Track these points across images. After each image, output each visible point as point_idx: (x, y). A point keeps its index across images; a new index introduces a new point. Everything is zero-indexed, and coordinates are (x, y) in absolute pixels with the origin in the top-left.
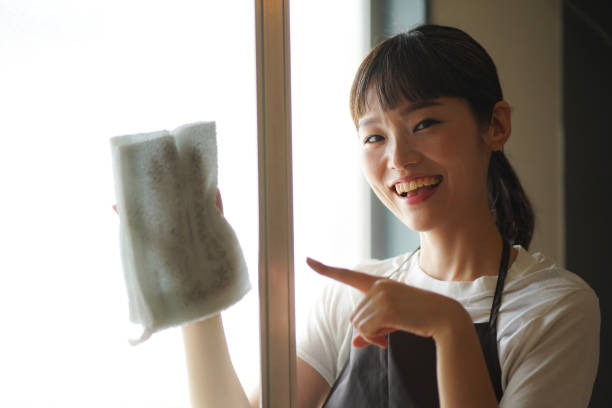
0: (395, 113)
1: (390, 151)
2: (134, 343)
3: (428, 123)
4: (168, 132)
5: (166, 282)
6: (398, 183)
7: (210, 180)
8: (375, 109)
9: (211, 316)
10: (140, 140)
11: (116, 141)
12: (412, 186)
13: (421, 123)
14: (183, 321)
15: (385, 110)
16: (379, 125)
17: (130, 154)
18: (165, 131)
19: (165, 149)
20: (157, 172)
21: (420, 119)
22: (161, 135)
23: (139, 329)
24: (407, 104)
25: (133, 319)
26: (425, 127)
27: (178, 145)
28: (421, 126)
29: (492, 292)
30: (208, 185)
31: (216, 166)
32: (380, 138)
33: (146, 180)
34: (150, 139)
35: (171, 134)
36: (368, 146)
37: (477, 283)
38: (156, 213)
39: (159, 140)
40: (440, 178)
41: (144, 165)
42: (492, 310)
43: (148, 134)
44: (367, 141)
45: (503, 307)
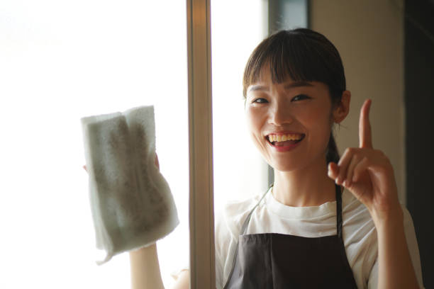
0: (281, 86)
1: (273, 111)
2: (99, 263)
3: (301, 97)
4: (121, 113)
5: (121, 220)
6: (272, 134)
7: (150, 146)
8: (266, 80)
9: (152, 243)
10: (101, 119)
11: (85, 120)
12: (284, 139)
13: (298, 96)
14: (133, 247)
15: (274, 82)
16: (267, 92)
17: (95, 129)
18: (119, 113)
19: (119, 126)
20: (114, 141)
21: (297, 94)
22: (116, 116)
23: (103, 253)
24: (290, 81)
25: (99, 246)
26: (299, 100)
27: (128, 122)
28: (296, 99)
29: (334, 213)
30: (150, 150)
31: (155, 137)
32: (264, 101)
33: (106, 148)
34: (109, 118)
35: (123, 114)
36: (255, 105)
37: (322, 207)
38: (113, 171)
39: (114, 119)
40: (303, 136)
41: (105, 136)
42: (338, 226)
43: (107, 115)
44: (255, 101)
45: (345, 222)
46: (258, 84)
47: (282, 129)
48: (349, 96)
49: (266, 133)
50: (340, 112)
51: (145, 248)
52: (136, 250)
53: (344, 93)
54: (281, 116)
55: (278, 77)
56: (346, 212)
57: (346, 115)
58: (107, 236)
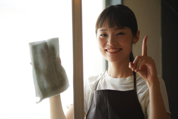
0: (112, 29)
1: (109, 40)
2: (37, 103)
3: (120, 34)
4: (45, 41)
5: (46, 85)
6: (109, 49)
7: (57, 55)
8: (106, 27)
9: (59, 94)
10: (37, 43)
11: (30, 44)
13: (119, 33)
14: (51, 96)
15: (109, 28)
16: (106, 32)
17: (34, 47)
19: (45, 46)
20: (42, 52)
21: (119, 32)
23: (39, 99)
24: (116, 27)
25: (37, 96)
26: (119, 35)
27: (48, 44)
29: (133, 81)
32: (105, 35)
33: (39, 55)
34: (40, 43)
36: (101, 37)
37: (128, 78)
38: (42, 65)
40: (121, 49)
41: (39, 50)
42: (134, 86)
44: (101, 35)
45: (137, 85)
46: (102, 28)
47: (113, 47)
48: (139, 33)
49: (106, 48)
50: (135, 40)
51: (55, 96)
52: (52, 97)
53: (137, 31)
54: (112, 41)
55: (111, 25)
56: (138, 80)
57: (138, 41)
58: (40, 92)
